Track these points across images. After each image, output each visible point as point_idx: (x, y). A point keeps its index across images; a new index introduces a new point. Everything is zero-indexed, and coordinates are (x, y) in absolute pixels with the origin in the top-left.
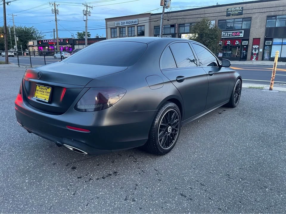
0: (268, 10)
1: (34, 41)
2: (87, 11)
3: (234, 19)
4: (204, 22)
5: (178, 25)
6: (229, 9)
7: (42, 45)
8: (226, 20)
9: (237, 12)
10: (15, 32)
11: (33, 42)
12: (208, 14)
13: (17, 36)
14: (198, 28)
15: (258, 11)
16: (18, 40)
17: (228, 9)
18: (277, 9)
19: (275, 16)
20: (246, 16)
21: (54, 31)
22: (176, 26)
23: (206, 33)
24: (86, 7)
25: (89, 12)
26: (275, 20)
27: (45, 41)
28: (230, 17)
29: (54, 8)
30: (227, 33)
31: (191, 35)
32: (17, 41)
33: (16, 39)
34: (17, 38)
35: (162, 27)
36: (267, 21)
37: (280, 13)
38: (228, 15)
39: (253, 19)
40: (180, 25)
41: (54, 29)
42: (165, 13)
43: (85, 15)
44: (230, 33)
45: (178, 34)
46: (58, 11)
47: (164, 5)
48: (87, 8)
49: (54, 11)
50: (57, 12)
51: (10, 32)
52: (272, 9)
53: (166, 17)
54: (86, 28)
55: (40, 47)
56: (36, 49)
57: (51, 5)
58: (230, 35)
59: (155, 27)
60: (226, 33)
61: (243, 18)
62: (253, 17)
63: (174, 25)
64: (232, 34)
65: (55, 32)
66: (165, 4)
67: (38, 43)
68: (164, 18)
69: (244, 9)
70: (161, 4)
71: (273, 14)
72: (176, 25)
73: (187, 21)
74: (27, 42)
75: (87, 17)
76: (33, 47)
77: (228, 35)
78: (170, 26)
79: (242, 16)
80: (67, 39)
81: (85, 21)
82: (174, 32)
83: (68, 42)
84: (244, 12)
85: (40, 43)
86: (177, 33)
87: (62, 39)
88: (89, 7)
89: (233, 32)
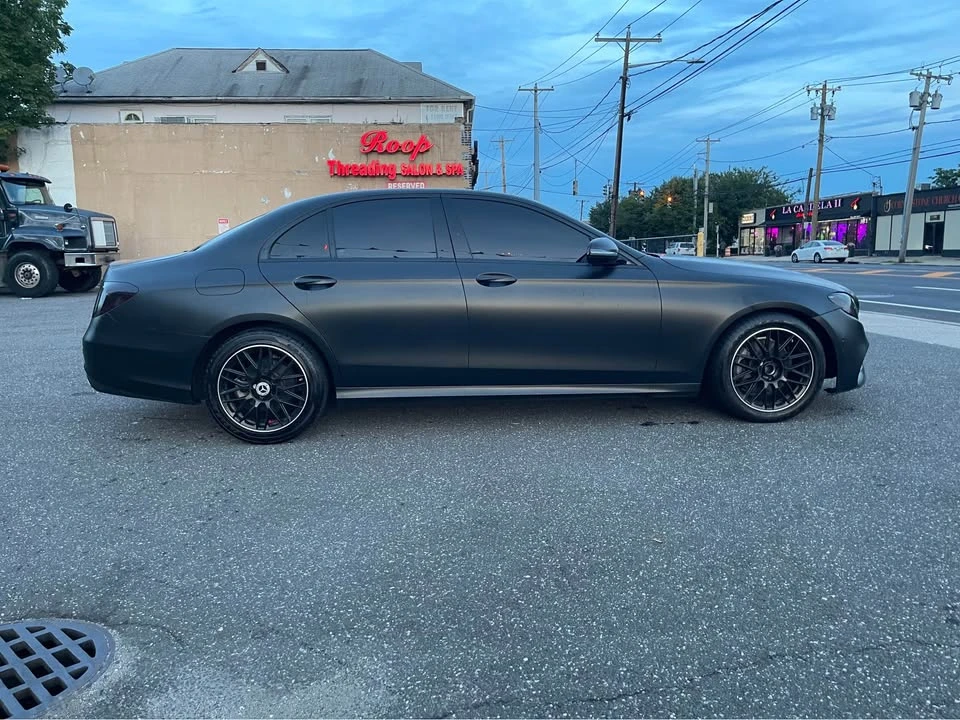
1: (758, 211)
2: (926, 93)
7: (778, 222)
10: (707, 189)
11: (755, 215)
13: (710, 201)
16: (711, 211)
21: (811, 176)
24: (924, 80)
25: (935, 95)
27: (786, 209)
29: (818, 102)
32: (709, 215)
33: (709, 208)
34: (711, 205)
41: (811, 170)
43: (918, 108)
46: (831, 108)
48: (928, 84)
49: (820, 111)
50: (825, 113)
51: (696, 188)
54: (914, 153)
55: (772, 227)
56: (760, 233)
57: (813, 93)
65: (814, 179)
67: (768, 217)
74: (737, 217)
75: (922, 116)
76: (752, 231)
80: (856, 197)
81: (914, 128)
83: (855, 207)
85: (773, 217)
87: (838, 199)
88: (935, 77)
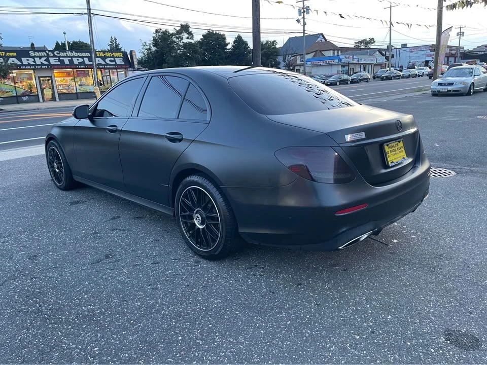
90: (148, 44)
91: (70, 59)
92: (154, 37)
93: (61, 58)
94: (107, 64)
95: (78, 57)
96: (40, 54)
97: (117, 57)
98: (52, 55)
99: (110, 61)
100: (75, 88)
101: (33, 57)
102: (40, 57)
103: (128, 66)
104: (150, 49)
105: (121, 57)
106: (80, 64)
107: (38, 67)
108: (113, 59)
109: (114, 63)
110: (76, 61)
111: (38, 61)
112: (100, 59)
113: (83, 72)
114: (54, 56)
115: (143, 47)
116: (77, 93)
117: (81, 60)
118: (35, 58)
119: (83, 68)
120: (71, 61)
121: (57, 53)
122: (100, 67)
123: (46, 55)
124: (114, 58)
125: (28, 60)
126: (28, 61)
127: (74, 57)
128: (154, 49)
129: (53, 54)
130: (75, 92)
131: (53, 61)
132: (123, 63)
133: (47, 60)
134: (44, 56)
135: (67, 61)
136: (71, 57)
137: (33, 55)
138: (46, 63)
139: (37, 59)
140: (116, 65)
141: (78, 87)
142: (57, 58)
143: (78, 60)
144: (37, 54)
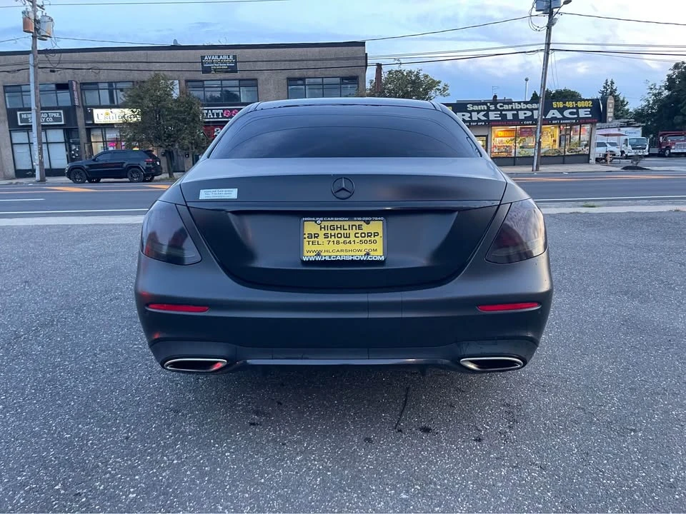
0: (287, 65)
3: (221, 80)
4: (155, 80)
5: (79, 86)
6: (206, 58)
8: (202, 81)
9: (224, 66)
12: (158, 64)
14: (147, 96)
15: (268, 66)
17: (203, 58)
18: (303, 65)
19: (303, 79)
20: (245, 75)
22: (74, 88)
23: (168, 109)
26: (303, 87)
28: (211, 76)
30: (212, 110)
31: (128, 112)
35: (36, 88)
36: (289, 87)
37: (311, 73)
38: (206, 70)
39: (260, 82)
40: (86, 86)
42: (40, 52)
44: (218, 111)
45: (81, 109)
47: (33, 31)
52: (295, 65)
53: (43, 63)
58: (218, 114)
59: (8, 89)
60: (208, 110)
61: (240, 80)
62: (260, 78)
63: (67, 84)
64: (222, 114)
66: (35, 28)
68: (40, 66)
69: (240, 60)
70: (24, 28)
71: (297, 74)
72: (72, 84)
73: (103, 76)
77: (213, 114)
78: (54, 86)
79: (238, 75)
82: (69, 104)
84: (239, 66)
86: (79, 107)
89: (224, 110)
90: (658, 87)
91: (515, 112)
92: (668, 76)
93: (503, 113)
94: (565, 118)
95: (527, 109)
96: (480, 107)
97: (582, 108)
98: (493, 108)
99: (571, 113)
100: (513, 151)
101: (470, 112)
102: (478, 112)
103: (596, 121)
104: (660, 94)
105: (589, 107)
106: (527, 119)
107: (474, 124)
108: (575, 110)
109: (576, 116)
110: (521, 115)
111: (475, 116)
112: (555, 111)
113: (529, 130)
114: (496, 110)
115: (649, 91)
116: (515, 157)
117: (529, 114)
118: (473, 113)
119: (529, 125)
120: (516, 116)
121: (501, 106)
122: (553, 122)
123: (486, 108)
124: (577, 108)
125: (463, 115)
126: (464, 117)
127: (521, 109)
128: (666, 93)
129: (496, 107)
130: (513, 155)
131: (492, 116)
132: (590, 116)
133: (486, 115)
134: (484, 111)
135: (510, 116)
136: (517, 110)
137: (471, 109)
138: (484, 118)
139: (474, 114)
140: (578, 118)
141: (518, 150)
142: (499, 113)
143: (525, 114)
144: (476, 108)
